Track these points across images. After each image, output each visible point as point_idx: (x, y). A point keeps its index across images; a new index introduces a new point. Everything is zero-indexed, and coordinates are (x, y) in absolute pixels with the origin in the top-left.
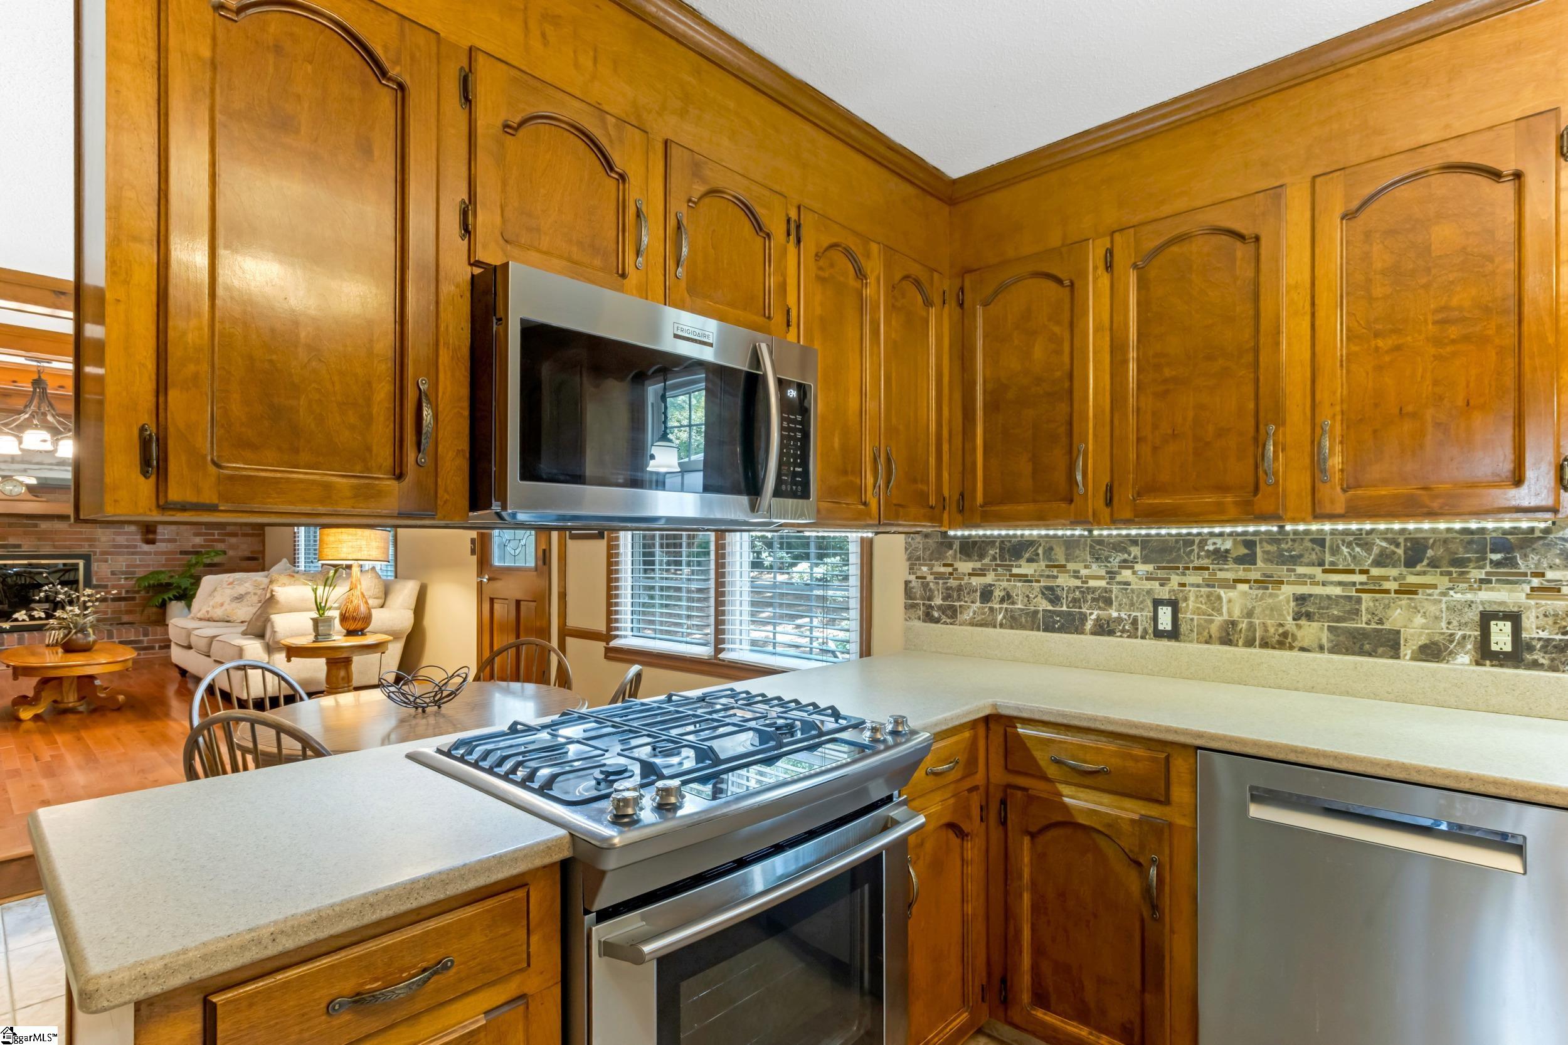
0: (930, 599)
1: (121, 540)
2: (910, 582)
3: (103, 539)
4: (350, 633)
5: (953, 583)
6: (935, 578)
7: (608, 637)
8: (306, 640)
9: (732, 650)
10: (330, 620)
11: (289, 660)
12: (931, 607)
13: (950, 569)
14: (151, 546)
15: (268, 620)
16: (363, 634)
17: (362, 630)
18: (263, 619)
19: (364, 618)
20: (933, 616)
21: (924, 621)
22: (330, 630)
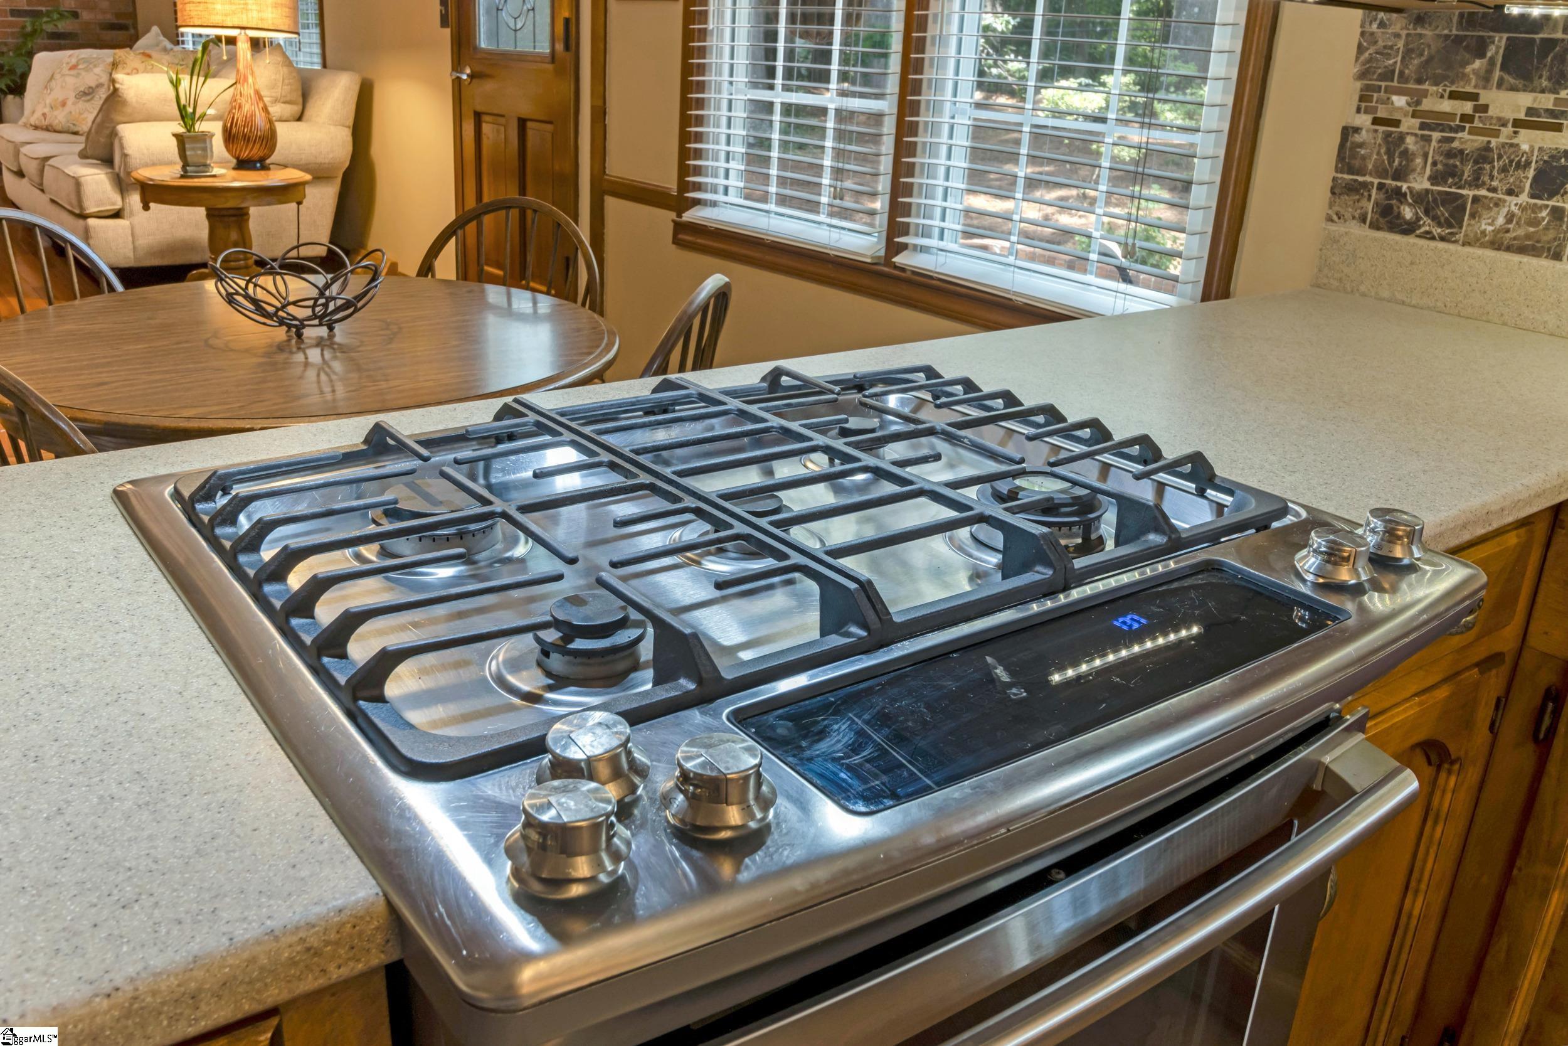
0: (1399, 175)
2: (1357, 130)
4: (243, 164)
5: (1466, 140)
6: (1423, 126)
7: (681, 203)
8: (168, 173)
9: (924, 249)
10: (205, 137)
11: (146, 207)
12: (1398, 194)
13: (1468, 107)
15: (114, 134)
16: (265, 168)
17: (262, 160)
18: (107, 132)
19: (262, 138)
20: (1399, 216)
21: (1375, 226)
22: (206, 157)
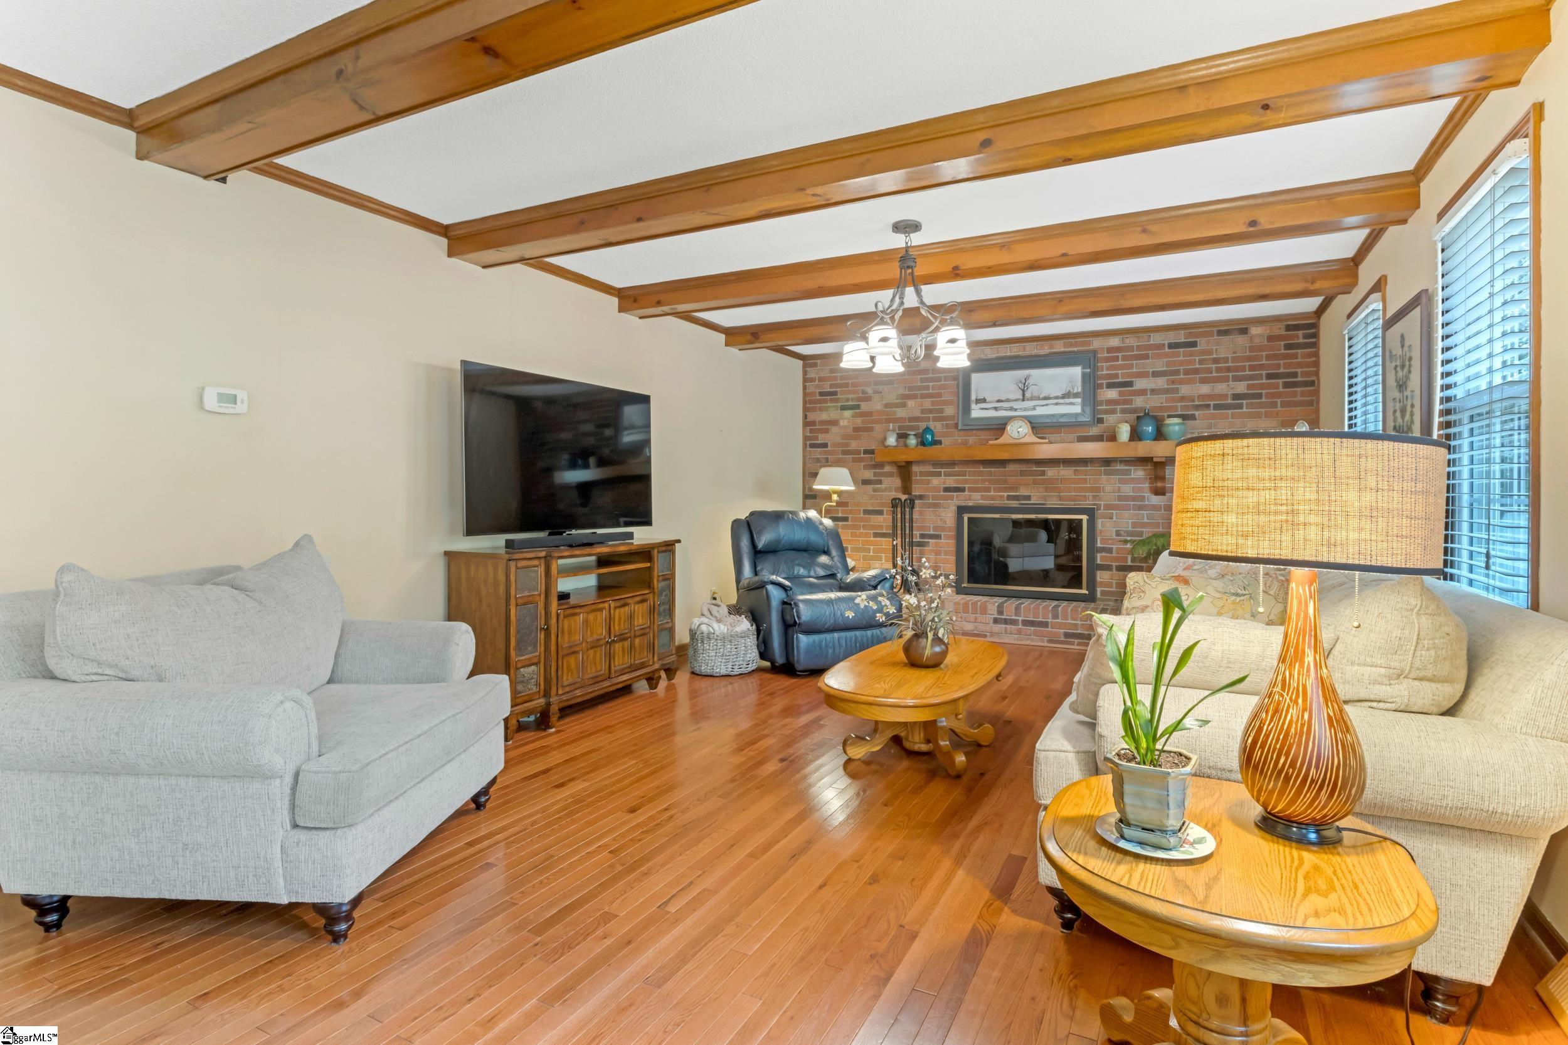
1: (1127, 490)
3: (1108, 488)
14: (1161, 497)
